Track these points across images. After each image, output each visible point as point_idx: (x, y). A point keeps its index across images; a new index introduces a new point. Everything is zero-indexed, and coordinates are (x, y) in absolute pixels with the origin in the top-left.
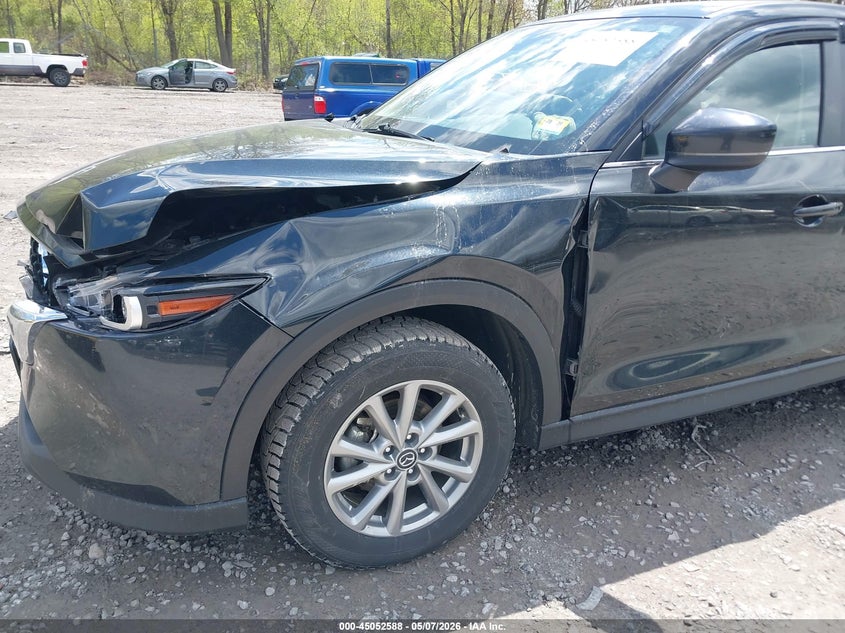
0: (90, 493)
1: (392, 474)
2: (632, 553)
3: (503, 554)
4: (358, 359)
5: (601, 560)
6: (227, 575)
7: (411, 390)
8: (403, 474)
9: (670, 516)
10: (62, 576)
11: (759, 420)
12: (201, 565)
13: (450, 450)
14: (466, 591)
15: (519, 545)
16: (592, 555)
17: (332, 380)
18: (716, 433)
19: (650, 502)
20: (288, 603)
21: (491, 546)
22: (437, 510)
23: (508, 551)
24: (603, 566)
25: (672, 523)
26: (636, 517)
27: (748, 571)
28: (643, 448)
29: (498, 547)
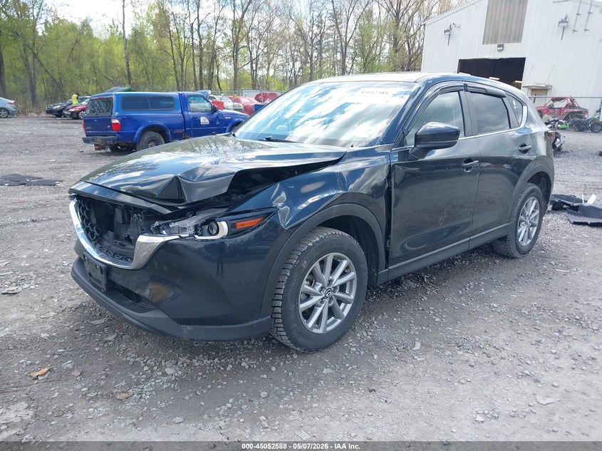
0: (189, 328)
1: (322, 301)
2: (424, 328)
3: (369, 337)
4: (311, 244)
5: (412, 332)
6: (247, 368)
7: (330, 258)
8: (327, 300)
9: (432, 312)
10: (161, 383)
11: (450, 270)
12: (230, 366)
13: (342, 288)
14: (362, 353)
15: (374, 333)
16: (407, 331)
17: (301, 255)
18: (434, 278)
19: (420, 309)
20: (286, 371)
21: (362, 336)
22: (340, 318)
23: (370, 336)
24: (414, 334)
25: (434, 315)
26: (418, 315)
27: (472, 326)
28: (406, 288)
29: (365, 335)
